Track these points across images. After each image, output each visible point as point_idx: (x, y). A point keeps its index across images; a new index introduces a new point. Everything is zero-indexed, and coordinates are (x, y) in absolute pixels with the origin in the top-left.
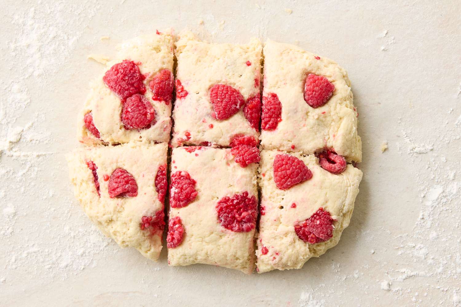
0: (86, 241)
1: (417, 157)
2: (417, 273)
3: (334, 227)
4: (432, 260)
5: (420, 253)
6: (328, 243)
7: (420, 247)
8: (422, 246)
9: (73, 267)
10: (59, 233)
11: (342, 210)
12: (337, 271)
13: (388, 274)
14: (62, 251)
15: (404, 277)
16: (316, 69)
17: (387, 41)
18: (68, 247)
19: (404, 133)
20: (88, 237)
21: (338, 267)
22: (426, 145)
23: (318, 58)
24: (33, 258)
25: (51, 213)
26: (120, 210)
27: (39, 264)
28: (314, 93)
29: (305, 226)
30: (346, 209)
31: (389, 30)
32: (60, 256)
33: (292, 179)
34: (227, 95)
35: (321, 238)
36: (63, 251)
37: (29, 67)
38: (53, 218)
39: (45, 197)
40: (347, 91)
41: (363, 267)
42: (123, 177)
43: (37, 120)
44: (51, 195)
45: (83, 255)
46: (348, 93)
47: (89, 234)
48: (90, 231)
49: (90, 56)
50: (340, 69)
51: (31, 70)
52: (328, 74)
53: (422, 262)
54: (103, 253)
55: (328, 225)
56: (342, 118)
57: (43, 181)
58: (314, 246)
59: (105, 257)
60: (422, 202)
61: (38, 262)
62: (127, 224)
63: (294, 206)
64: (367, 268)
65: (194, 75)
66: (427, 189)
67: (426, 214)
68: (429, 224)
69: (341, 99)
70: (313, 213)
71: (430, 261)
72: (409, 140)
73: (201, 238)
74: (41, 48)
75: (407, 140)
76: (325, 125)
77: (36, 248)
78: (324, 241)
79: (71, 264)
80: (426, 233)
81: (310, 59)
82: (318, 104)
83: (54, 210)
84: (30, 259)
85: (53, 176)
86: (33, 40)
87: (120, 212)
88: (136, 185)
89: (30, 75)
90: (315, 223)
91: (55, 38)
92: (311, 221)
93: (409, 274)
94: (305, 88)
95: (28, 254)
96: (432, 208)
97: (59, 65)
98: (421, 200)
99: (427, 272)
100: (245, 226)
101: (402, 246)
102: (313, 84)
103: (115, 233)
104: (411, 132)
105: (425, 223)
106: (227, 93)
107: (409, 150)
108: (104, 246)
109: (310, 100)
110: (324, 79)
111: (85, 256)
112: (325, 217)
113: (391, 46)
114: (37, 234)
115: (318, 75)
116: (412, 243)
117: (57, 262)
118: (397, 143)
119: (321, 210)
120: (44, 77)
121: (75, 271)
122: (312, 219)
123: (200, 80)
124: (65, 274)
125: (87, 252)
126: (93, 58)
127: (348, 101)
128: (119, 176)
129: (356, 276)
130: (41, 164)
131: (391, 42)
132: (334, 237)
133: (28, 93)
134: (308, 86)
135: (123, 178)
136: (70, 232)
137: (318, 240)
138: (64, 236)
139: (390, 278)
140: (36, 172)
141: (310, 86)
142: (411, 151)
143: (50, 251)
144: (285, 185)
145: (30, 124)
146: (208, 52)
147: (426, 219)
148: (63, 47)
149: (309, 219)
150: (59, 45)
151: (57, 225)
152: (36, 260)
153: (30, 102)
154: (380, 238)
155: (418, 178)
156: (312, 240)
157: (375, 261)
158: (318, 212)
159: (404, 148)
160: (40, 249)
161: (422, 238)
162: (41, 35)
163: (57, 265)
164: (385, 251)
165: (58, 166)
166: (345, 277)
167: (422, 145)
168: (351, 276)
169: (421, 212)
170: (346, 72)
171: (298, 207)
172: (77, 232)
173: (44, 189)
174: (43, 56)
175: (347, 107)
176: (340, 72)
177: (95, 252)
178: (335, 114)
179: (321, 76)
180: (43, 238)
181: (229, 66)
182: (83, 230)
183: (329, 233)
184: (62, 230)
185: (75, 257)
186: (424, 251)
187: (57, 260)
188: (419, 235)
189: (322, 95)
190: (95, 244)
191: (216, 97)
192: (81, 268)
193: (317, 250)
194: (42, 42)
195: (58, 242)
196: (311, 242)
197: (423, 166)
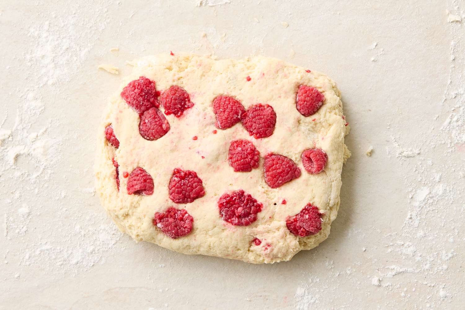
0: (96, 240)
1: (405, 160)
2: (405, 270)
3: (322, 220)
4: (420, 257)
5: (409, 250)
6: (318, 235)
7: (408, 245)
8: (410, 244)
9: (84, 263)
10: (71, 232)
11: (329, 204)
12: (330, 268)
13: (378, 270)
14: (72, 249)
15: (394, 273)
16: (307, 81)
17: (376, 52)
18: (78, 245)
19: (393, 138)
20: (98, 235)
21: (332, 263)
22: (414, 149)
23: (309, 71)
24: (46, 255)
25: (63, 213)
26: (136, 206)
27: (51, 261)
28: (305, 103)
29: (296, 221)
30: (332, 203)
31: (378, 42)
32: (71, 254)
33: (283, 177)
34: (229, 105)
35: (311, 231)
36: (74, 249)
37: (44, 76)
38: (65, 218)
39: (57, 198)
40: (336, 100)
41: (355, 264)
42: (142, 175)
43: (51, 126)
44: (63, 196)
45: (92, 252)
46: (337, 103)
47: (99, 232)
48: (100, 230)
49: (100, 66)
50: (330, 81)
51: (45, 79)
52: (318, 85)
53: (410, 259)
54: (112, 251)
55: (317, 219)
56: (331, 125)
57: (56, 183)
58: (305, 239)
59: (113, 254)
60: (410, 203)
61: (50, 259)
62: (142, 219)
63: (284, 202)
64: (359, 265)
65: (199, 88)
66: (414, 190)
67: (414, 214)
68: (416, 223)
69: (331, 108)
70: (302, 209)
71: (418, 258)
72: (397, 144)
73: (205, 231)
74: (55, 59)
75: (396, 145)
76: (315, 131)
77: (48, 245)
78: (313, 234)
79: (81, 261)
80: (414, 232)
81: (301, 73)
82: (309, 113)
83: (66, 210)
84: (43, 256)
85: (65, 178)
86: (48, 51)
87: (136, 207)
88: (153, 184)
89: (45, 83)
90: (305, 218)
91: (68, 50)
92: (301, 216)
93: (398, 270)
94: (297, 99)
95: (41, 251)
96: (419, 208)
97: (71, 74)
98: (409, 201)
99: (415, 268)
100: (243, 220)
101: (391, 244)
102: (304, 95)
103: (130, 227)
104: (399, 137)
105: (413, 222)
106: (229, 104)
107: (397, 154)
108: (113, 244)
109: (302, 110)
110: (314, 90)
111: (95, 253)
112: (313, 212)
113: (381, 57)
114: (50, 233)
115: (309, 87)
116: (401, 241)
117: (68, 259)
118: (387, 148)
119: (310, 205)
120: (57, 85)
121: (85, 267)
122: (301, 214)
123: (204, 93)
124: (76, 270)
125: (96, 249)
126: (103, 68)
127: (337, 110)
128: (138, 174)
129: (348, 272)
130: (54, 167)
131: (381, 54)
132: (323, 230)
133: (43, 101)
134: (300, 96)
135: (142, 177)
136: (81, 230)
137: (308, 234)
138: (76, 235)
139: (380, 274)
140: (50, 175)
141: (301, 97)
142: (400, 155)
143: (62, 249)
144: (276, 184)
145: (44, 129)
146: (211, 67)
147: (413, 219)
148: (75, 58)
149: (299, 214)
150: (71, 56)
151: (68, 224)
152: (49, 257)
153: (45, 109)
154: (371, 237)
155: (406, 180)
156: (302, 234)
157: (366, 258)
158: (307, 208)
159: (393, 152)
160: (52, 246)
161: (410, 236)
162: (55, 47)
163: (68, 262)
164: (376, 249)
165: (70, 169)
166: (338, 274)
167: (409, 149)
168: (344, 272)
169: (409, 213)
170: (335, 83)
171: (288, 203)
172: (87, 231)
173: (56, 190)
174: (56, 66)
175: (336, 115)
176: (330, 84)
177: (104, 250)
178: (325, 121)
179: (312, 87)
180: (55, 236)
181: (231, 80)
182: (93, 229)
183: (318, 226)
184: (73, 229)
185: (85, 254)
186: (412, 249)
187: (68, 257)
188: (408, 234)
189: (312, 105)
190: (104, 242)
191: (218, 108)
192: (91, 264)
193: (307, 242)
194: (56, 53)
195: (69, 240)
196: (301, 235)
197: (411, 169)
